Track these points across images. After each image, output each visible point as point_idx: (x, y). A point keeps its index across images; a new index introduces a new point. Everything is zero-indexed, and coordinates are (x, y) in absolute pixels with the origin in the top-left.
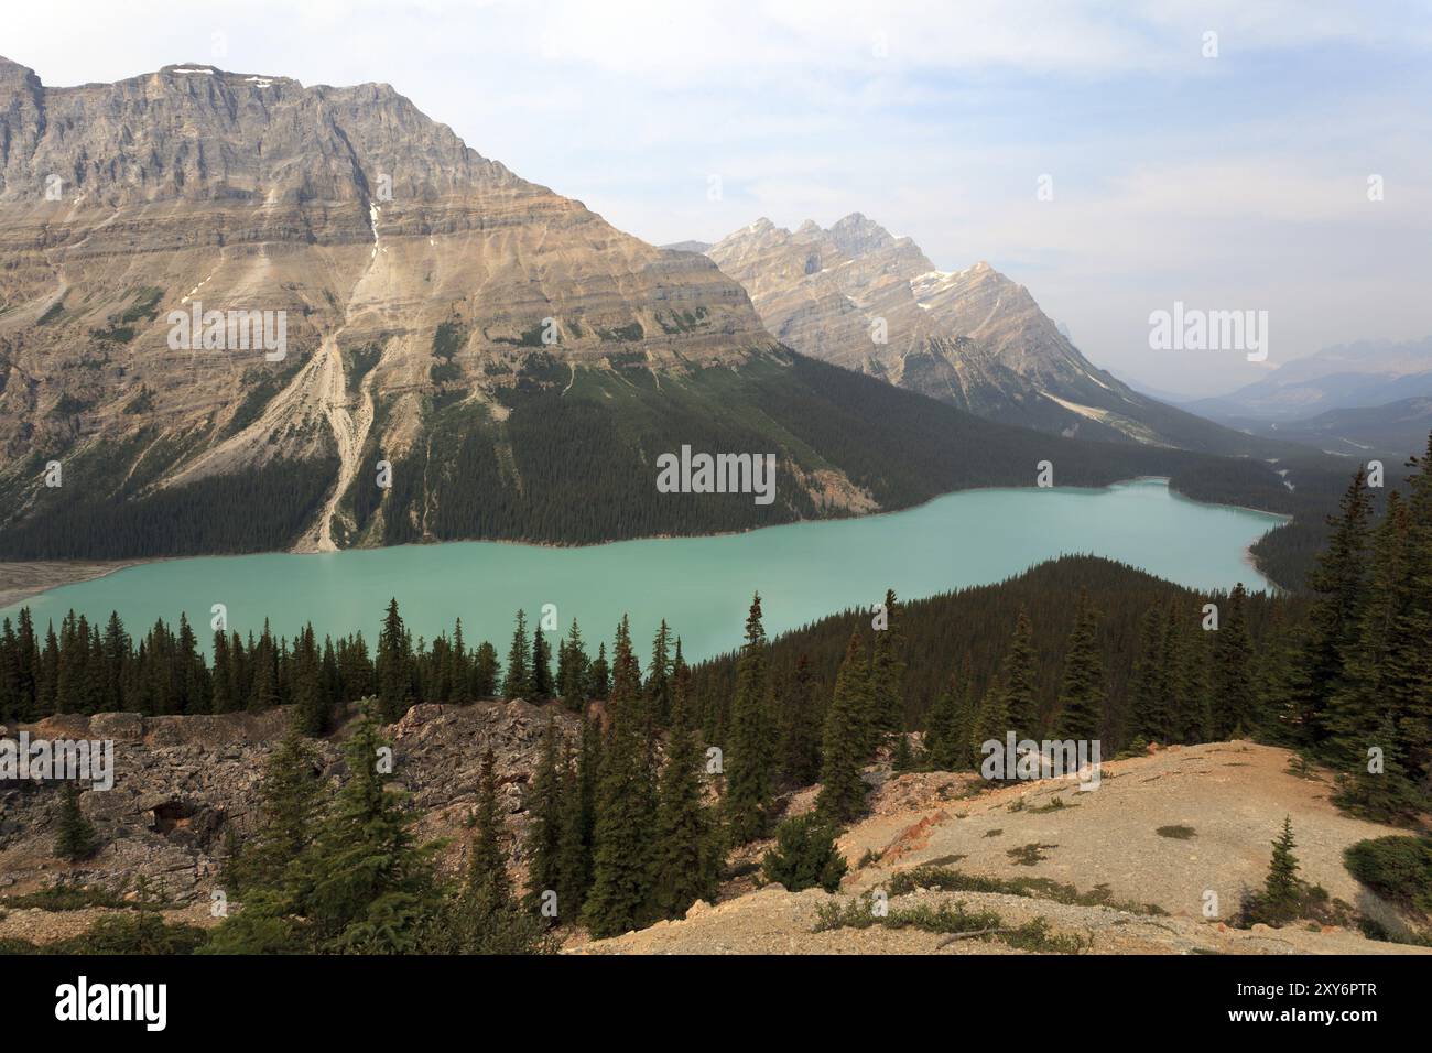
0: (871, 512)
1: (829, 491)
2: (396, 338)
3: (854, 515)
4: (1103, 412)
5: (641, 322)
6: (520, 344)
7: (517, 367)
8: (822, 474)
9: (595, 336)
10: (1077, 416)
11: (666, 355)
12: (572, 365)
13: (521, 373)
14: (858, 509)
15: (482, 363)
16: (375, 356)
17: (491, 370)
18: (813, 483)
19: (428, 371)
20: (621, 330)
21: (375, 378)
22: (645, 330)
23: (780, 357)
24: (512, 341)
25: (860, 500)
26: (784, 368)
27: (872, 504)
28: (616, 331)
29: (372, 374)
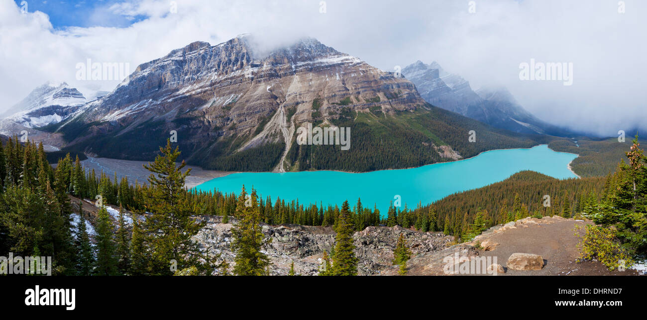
0: (459, 159)
1: (445, 153)
2: (300, 105)
3: (454, 160)
4: (528, 124)
5: (379, 96)
6: (339, 104)
7: (339, 112)
8: (443, 147)
9: (364, 101)
10: (521, 126)
11: (388, 107)
12: (357, 111)
13: (340, 114)
14: (455, 158)
15: (327, 111)
16: (295, 110)
17: (331, 114)
18: (440, 150)
19: (311, 114)
20: (373, 99)
21: (295, 117)
22: (381, 99)
23: (427, 107)
24: (337, 104)
25: (455, 155)
26: (429, 111)
27: (460, 157)
28: (371, 99)
29: (293, 116)
